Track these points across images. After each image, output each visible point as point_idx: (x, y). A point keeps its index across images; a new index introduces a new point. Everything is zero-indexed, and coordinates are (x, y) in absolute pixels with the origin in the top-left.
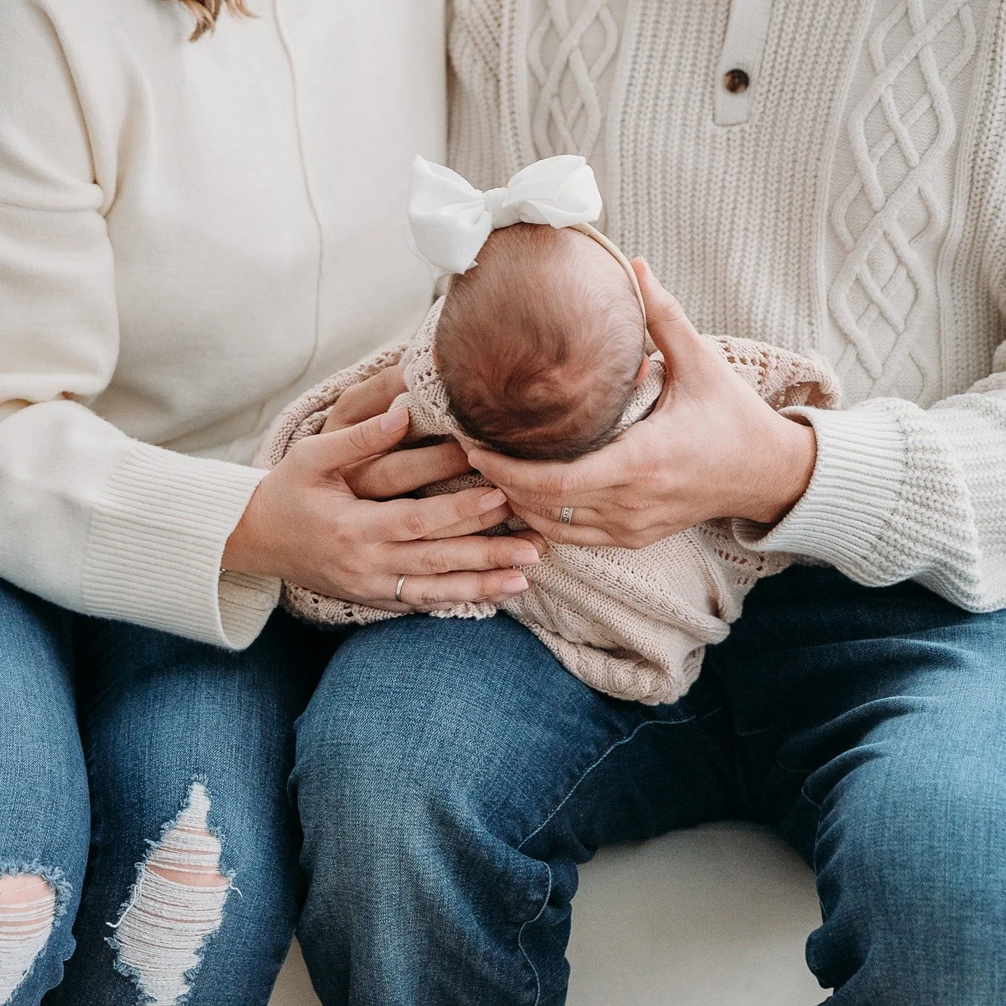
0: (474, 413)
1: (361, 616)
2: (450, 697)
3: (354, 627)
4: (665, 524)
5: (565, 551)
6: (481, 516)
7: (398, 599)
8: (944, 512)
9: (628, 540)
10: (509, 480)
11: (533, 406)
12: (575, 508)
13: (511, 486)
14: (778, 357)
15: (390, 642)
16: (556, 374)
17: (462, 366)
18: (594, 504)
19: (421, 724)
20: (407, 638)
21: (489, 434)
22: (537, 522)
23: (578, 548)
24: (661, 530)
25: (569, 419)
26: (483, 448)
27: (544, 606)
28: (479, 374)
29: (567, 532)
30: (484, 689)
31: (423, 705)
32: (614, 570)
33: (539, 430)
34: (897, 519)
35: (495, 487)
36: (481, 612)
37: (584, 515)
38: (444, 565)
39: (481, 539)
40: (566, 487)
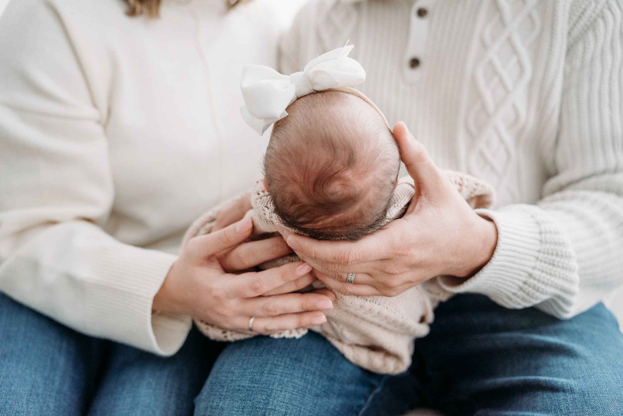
0: (292, 209)
1: (231, 337)
2: (281, 391)
3: (228, 343)
4: (410, 282)
5: (348, 299)
6: (296, 281)
7: (251, 330)
8: (563, 268)
9: (387, 292)
10: (314, 255)
11: (333, 198)
12: (356, 273)
13: (315, 259)
14: (467, 180)
15: (246, 356)
16: (348, 174)
17: (283, 177)
18: (369, 271)
19: (263, 411)
20: (256, 353)
21: (302, 223)
22: (332, 283)
23: (356, 297)
24: (408, 285)
25: (357, 207)
26: (297, 234)
27: (333, 329)
28: (295, 180)
29: (351, 288)
30: (302, 383)
31: (264, 398)
32: (376, 308)
33: (337, 216)
34: (536, 273)
35: (304, 262)
36: (299, 333)
37: (362, 278)
38: (276, 311)
39: (298, 295)
40: (351, 259)
